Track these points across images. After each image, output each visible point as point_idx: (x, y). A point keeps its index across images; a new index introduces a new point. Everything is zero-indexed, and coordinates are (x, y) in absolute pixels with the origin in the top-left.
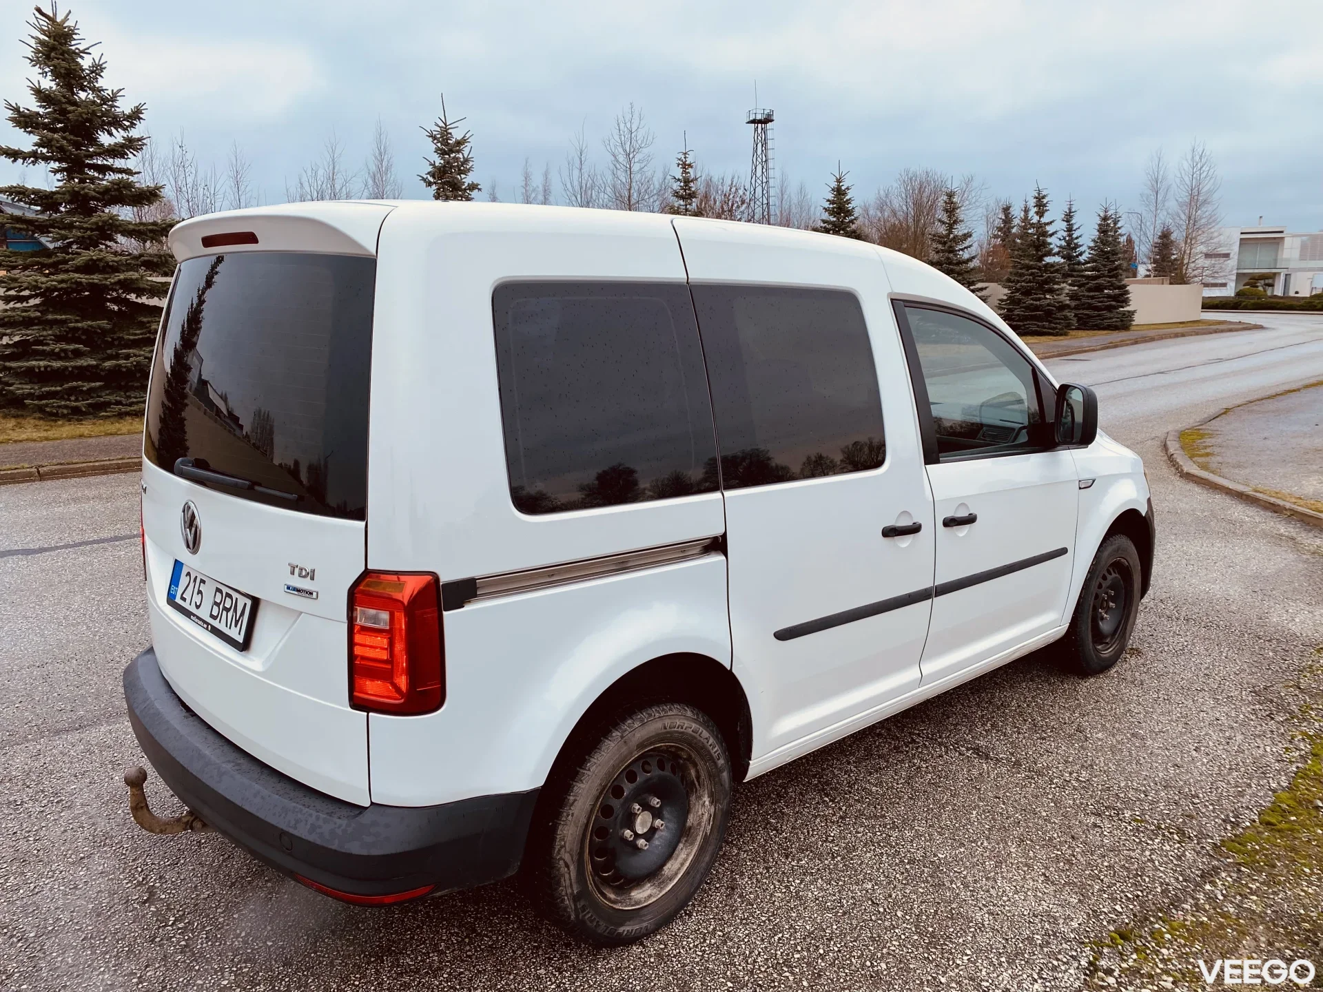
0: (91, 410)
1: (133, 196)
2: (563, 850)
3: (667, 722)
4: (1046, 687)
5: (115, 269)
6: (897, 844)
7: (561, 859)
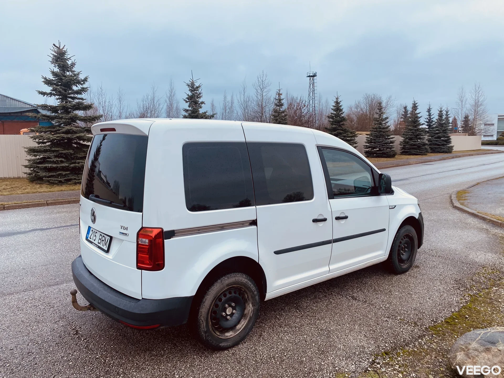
0: (65, 182)
1: (83, 107)
2: (201, 316)
3: (237, 278)
4: (382, 278)
5: (75, 132)
6: (318, 325)
7: (201, 319)
